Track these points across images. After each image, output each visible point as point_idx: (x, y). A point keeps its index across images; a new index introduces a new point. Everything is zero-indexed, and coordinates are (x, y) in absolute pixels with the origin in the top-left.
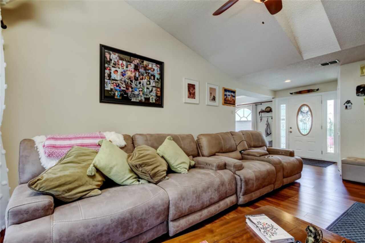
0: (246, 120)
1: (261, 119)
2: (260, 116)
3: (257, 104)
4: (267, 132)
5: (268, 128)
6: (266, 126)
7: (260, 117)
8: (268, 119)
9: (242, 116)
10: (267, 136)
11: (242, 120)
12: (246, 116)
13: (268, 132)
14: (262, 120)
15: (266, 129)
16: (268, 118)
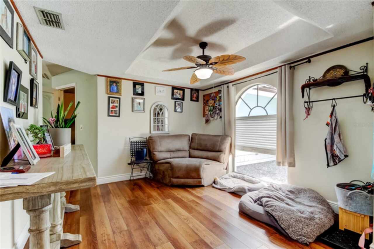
0: (262, 113)
1: (308, 110)
2: (306, 98)
3: (292, 65)
4: (332, 150)
5: (336, 137)
6: (327, 129)
7: (306, 102)
8: (334, 106)
9: (253, 104)
10: (331, 163)
11: (253, 113)
12: (262, 103)
13: (337, 152)
14: (312, 112)
15: (328, 141)
16: (334, 103)
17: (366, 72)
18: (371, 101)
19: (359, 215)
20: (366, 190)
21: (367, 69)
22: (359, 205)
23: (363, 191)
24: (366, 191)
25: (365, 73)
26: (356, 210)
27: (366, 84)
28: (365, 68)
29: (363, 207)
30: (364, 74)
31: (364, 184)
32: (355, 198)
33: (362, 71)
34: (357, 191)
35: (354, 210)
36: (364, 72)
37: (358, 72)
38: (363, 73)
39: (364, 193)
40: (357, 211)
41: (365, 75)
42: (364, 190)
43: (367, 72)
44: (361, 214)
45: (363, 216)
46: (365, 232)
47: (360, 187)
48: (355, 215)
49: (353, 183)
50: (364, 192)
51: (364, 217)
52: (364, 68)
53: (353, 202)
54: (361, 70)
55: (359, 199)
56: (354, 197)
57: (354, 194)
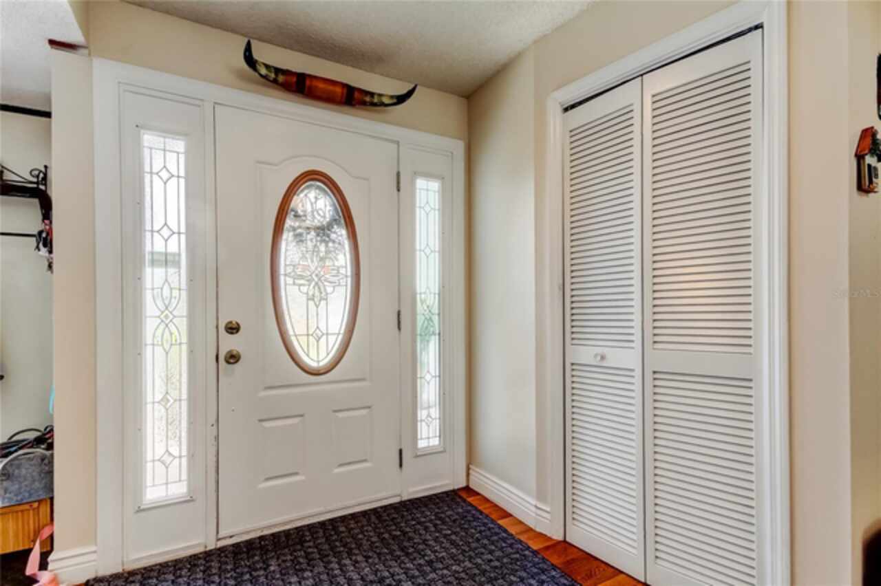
17: (42, 184)
18: (46, 249)
19: (27, 507)
20: (43, 444)
21: (45, 178)
22: (26, 483)
23: (37, 448)
24: (43, 446)
25: (42, 187)
26: (19, 498)
27: (43, 211)
28: (41, 175)
29: (37, 485)
30: (38, 188)
31: (38, 434)
32: (16, 472)
33: (35, 180)
34: (21, 452)
35: (15, 498)
36: (37, 183)
37: (26, 179)
38: (35, 186)
39: (37, 452)
40: (22, 500)
41: (41, 190)
42: (39, 445)
43: (45, 185)
44: (30, 503)
45: (36, 505)
46: (41, 538)
47: (29, 443)
48: (17, 512)
49: (15, 439)
50: (38, 450)
51: (38, 507)
52: (39, 174)
53: (12, 481)
54: (33, 176)
55: (27, 469)
56: (14, 471)
57: (16, 462)
